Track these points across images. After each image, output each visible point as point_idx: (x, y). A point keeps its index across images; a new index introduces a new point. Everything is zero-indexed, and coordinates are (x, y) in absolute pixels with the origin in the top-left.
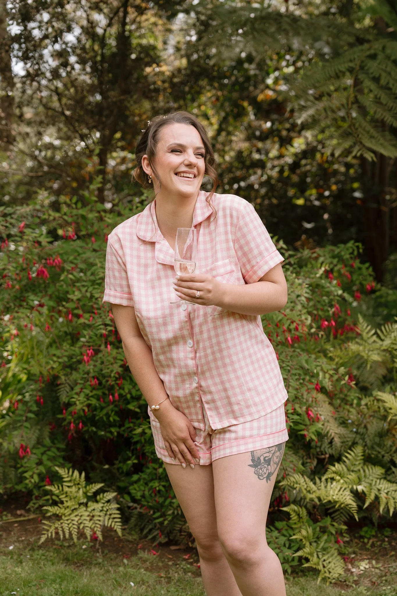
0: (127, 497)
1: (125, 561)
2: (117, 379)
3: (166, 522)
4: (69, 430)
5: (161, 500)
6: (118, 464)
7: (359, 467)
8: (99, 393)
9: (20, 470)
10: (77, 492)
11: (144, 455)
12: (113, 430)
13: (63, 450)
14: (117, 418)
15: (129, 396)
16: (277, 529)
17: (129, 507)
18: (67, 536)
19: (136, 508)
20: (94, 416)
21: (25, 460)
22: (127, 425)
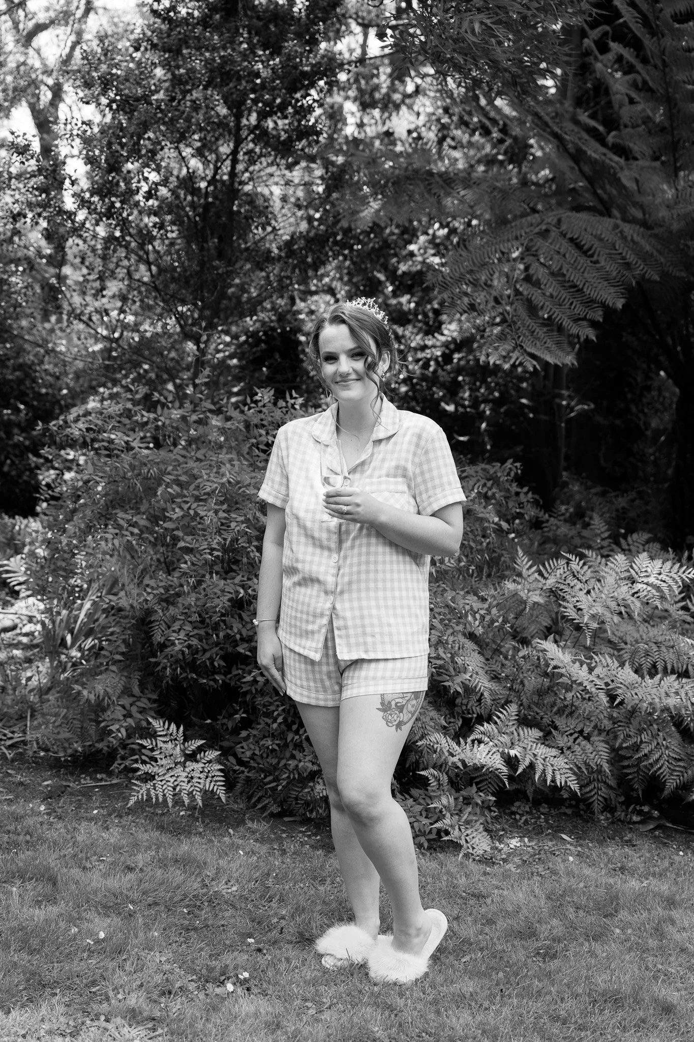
0: (231, 759)
1: (231, 831)
2: (223, 615)
3: (280, 788)
4: (165, 676)
5: (274, 761)
6: (221, 720)
7: (513, 729)
8: (202, 632)
9: (103, 724)
10: (174, 749)
11: (255, 709)
12: (217, 677)
13: (155, 701)
14: (223, 664)
15: (238, 637)
16: (411, 797)
17: (235, 771)
18: (161, 799)
19: (243, 772)
20: (194, 660)
21: (109, 713)
22: (235, 672)
